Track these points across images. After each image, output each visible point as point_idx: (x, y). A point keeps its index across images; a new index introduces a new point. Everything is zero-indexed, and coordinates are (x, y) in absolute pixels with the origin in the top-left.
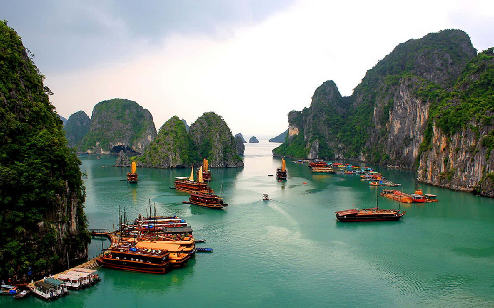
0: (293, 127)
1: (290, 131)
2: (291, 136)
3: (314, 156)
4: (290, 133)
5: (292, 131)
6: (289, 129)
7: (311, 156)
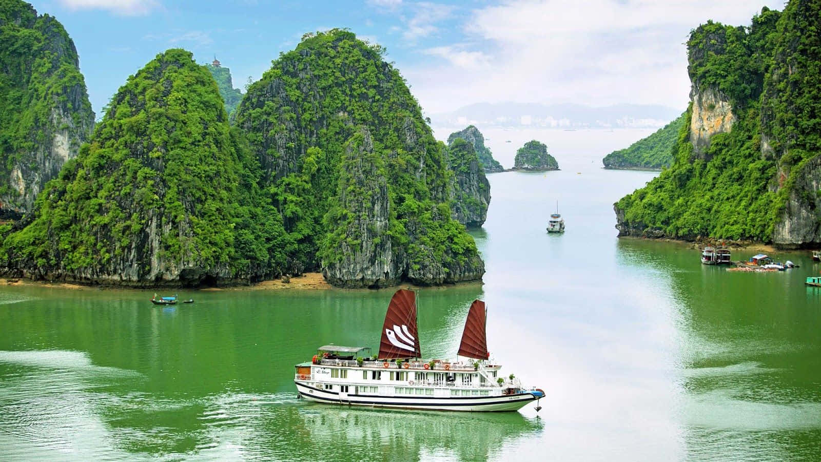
0: (708, 98)
1: (695, 117)
2: (700, 140)
3: (803, 232)
4: (695, 126)
5: (705, 115)
6: (689, 111)
7: (791, 232)
